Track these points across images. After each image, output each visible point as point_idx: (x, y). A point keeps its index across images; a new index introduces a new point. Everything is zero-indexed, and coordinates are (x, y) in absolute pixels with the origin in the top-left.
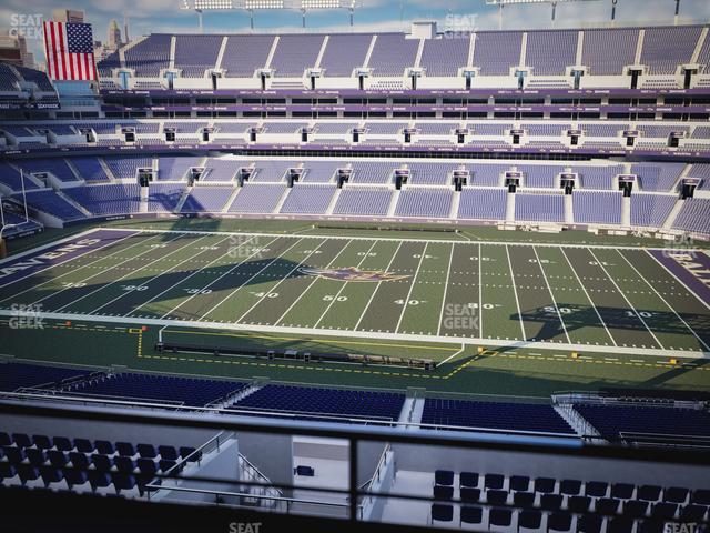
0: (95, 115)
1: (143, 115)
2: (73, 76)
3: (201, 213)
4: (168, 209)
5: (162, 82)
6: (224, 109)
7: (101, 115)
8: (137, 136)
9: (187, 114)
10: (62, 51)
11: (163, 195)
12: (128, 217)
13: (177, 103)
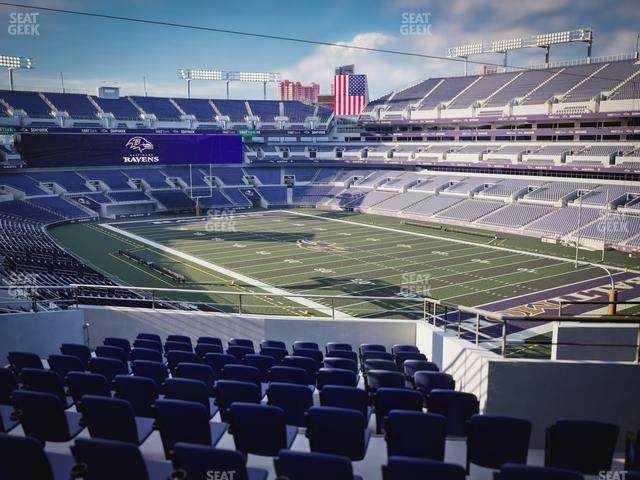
0: (358, 139)
1: (390, 139)
2: (349, 113)
3: (355, 209)
4: (341, 204)
5: (403, 114)
6: (443, 134)
7: (363, 139)
8: (369, 154)
9: (420, 139)
10: (345, 95)
11: (349, 195)
12: (314, 207)
13: (413, 131)
